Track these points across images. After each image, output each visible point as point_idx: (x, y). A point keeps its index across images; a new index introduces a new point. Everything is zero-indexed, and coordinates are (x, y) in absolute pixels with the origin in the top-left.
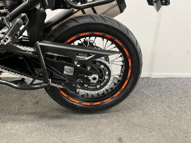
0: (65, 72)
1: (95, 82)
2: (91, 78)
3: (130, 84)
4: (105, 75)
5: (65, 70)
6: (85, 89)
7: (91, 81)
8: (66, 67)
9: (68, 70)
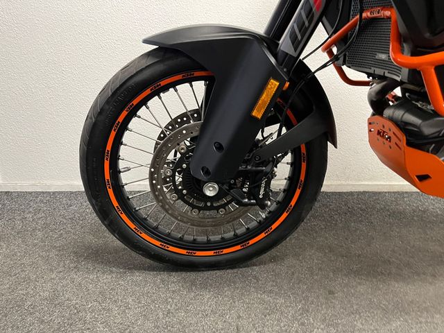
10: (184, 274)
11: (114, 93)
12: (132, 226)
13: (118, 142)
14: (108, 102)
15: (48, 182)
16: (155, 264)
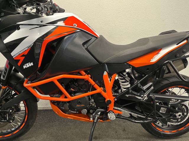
0: (161, 111)
1: (180, 117)
2: (177, 115)
4: (185, 112)
5: (161, 110)
6: (171, 122)
7: (177, 117)
8: (162, 108)
9: (163, 110)
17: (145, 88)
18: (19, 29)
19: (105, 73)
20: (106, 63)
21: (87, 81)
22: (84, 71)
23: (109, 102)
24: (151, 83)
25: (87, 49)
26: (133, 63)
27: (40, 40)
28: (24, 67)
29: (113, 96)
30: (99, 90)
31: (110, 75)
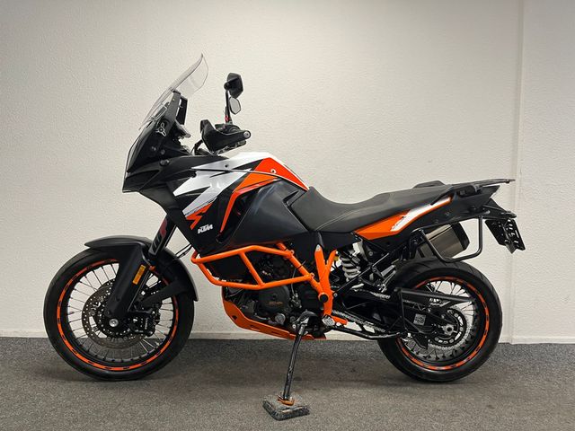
0: (415, 322)
1: (450, 334)
2: (445, 328)
3: (489, 341)
5: (415, 318)
7: (446, 333)
8: (417, 315)
9: (419, 320)
10: (101, 383)
11: (67, 270)
12: (71, 348)
13: (67, 297)
14: (62, 275)
15: (27, 330)
16: (83, 376)
17: (383, 273)
18: (194, 176)
19: (319, 248)
20: (320, 232)
21: (288, 262)
22: (284, 244)
23: (325, 298)
24: (393, 266)
25: (290, 207)
26: (363, 232)
27: (227, 193)
28: (199, 231)
29: (332, 289)
30: (308, 276)
31: (326, 254)
